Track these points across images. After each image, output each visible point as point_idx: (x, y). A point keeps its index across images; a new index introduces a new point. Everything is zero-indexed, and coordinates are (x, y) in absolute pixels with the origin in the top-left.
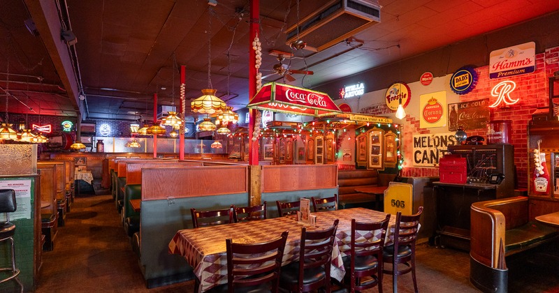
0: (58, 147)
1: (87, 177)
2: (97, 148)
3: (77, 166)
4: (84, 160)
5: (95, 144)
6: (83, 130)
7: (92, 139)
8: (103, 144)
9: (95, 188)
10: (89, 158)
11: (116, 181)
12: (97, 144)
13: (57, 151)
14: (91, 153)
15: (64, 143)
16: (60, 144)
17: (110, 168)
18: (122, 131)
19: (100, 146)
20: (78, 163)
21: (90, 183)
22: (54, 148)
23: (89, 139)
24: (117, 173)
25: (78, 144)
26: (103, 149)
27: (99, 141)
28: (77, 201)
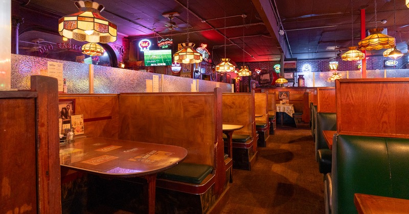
0: (266, 83)
1: (289, 110)
2: (299, 83)
3: (281, 100)
4: (287, 94)
5: (296, 80)
6: (286, 67)
7: (294, 74)
8: (304, 79)
9: (296, 121)
10: (291, 92)
11: (316, 116)
12: (298, 79)
13: (266, 87)
14: (293, 88)
15: (271, 79)
16: (268, 80)
17: (310, 102)
18: (322, 66)
19: (301, 81)
20: (283, 97)
21: (291, 115)
22: (265, 83)
23: (291, 76)
24: (316, 107)
25: (282, 79)
26: (304, 84)
27: (300, 76)
28: (278, 133)
